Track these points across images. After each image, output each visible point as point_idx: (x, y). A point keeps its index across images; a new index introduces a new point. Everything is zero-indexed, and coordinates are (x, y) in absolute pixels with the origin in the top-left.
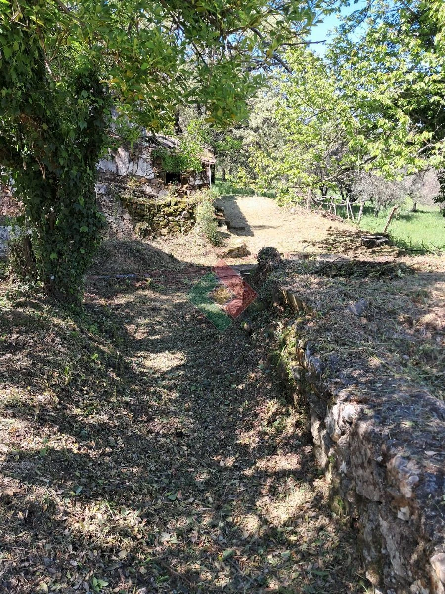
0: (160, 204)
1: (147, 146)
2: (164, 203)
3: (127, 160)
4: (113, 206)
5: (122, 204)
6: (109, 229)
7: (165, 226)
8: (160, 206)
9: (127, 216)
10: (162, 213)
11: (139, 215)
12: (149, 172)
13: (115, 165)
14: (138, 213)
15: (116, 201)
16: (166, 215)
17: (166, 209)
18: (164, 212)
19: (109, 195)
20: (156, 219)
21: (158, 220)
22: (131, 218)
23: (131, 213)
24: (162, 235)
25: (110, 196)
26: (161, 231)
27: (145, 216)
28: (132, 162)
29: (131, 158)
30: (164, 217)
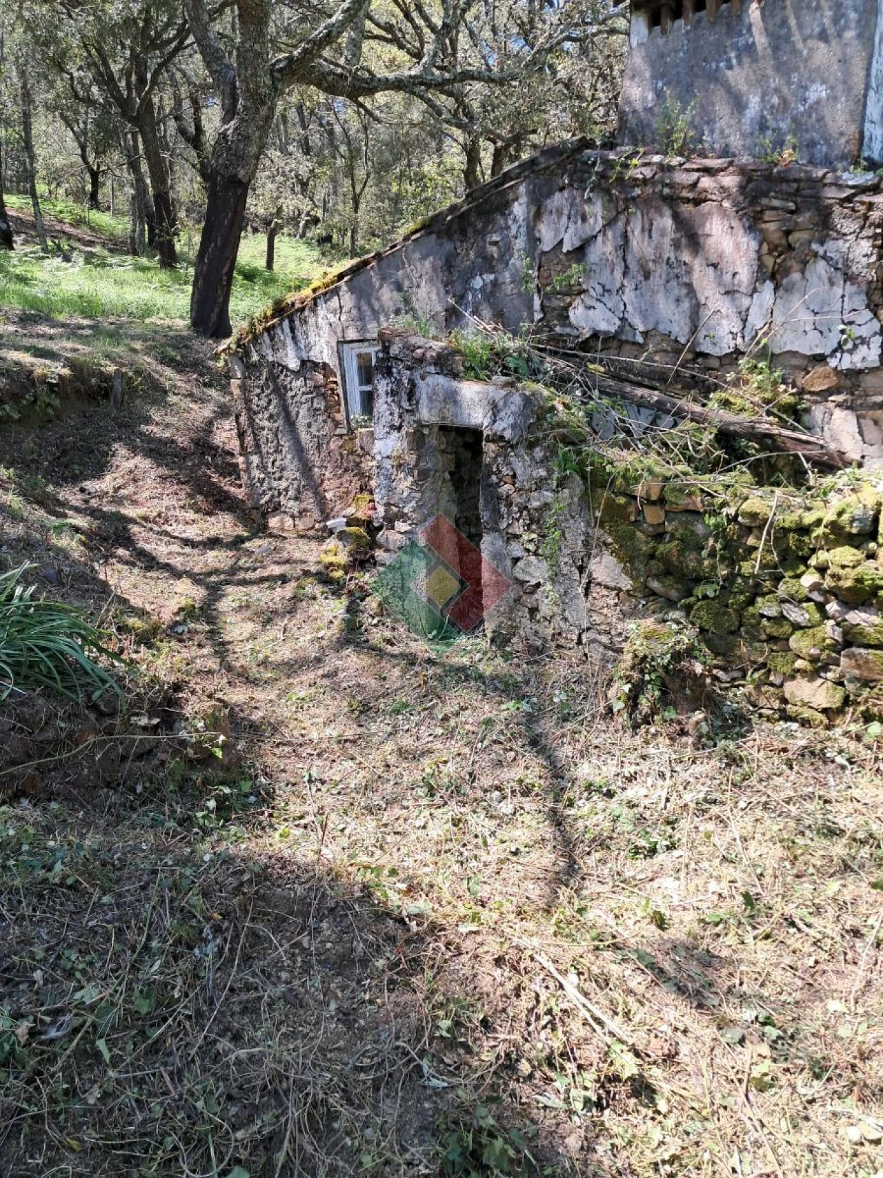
0: (809, 518)
1: (864, 190)
2: (829, 516)
3: (745, 275)
4: (546, 506)
5: (586, 501)
6: (526, 621)
7: (817, 669)
8: (804, 530)
9: (605, 568)
10: (810, 578)
11: (669, 571)
12: (856, 331)
13: (686, 305)
14: (665, 559)
15: (561, 484)
16: (834, 593)
17: (844, 554)
18: (822, 570)
19: (531, 446)
20: (763, 605)
21: (781, 619)
22: (626, 583)
23: (628, 557)
24: (786, 718)
25: (539, 453)
26: (790, 688)
27: (698, 580)
28: (769, 285)
29: (769, 262)
30: (821, 607)
